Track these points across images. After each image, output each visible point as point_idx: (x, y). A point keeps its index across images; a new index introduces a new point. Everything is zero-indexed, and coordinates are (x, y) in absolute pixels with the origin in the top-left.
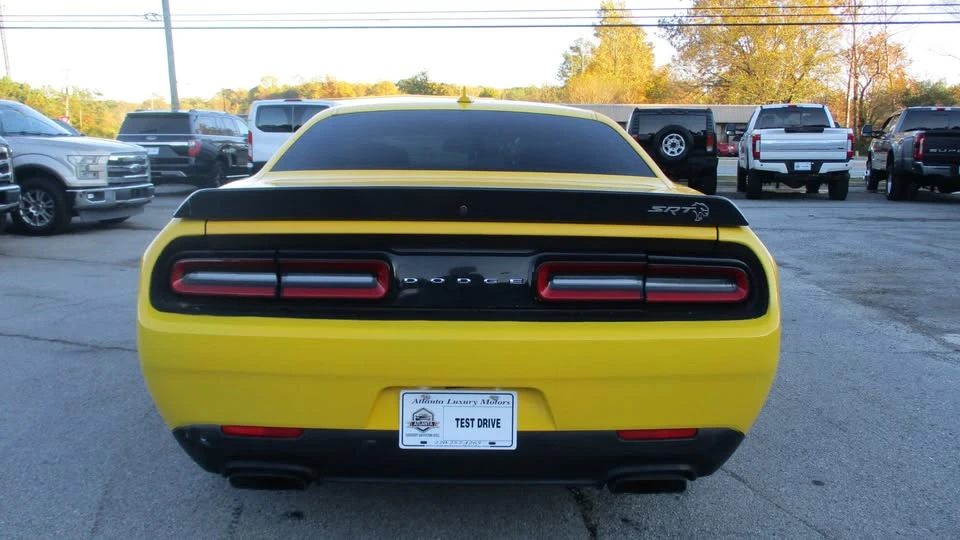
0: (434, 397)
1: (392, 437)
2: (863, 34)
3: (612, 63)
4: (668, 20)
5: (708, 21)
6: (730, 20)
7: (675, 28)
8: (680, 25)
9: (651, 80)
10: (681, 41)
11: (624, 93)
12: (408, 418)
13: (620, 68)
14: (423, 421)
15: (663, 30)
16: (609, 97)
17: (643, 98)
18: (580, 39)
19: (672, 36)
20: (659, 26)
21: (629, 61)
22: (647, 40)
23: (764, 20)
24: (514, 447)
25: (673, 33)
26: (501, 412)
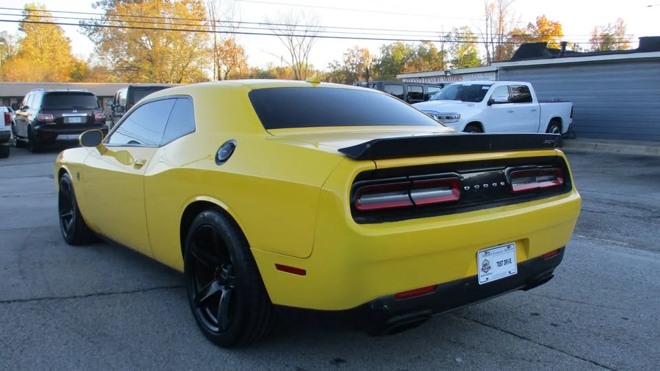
0: (489, 252)
1: (476, 278)
2: (221, 39)
3: (39, 51)
4: (87, 22)
5: (118, 24)
6: (135, 25)
7: (93, 27)
8: (97, 26)
9: (73, 64)
10: (98, 37)
11: (52, 74)
12: (481, 267)
13: (46, 55)
14: (486, 267)
15: (84, 30)
16: (40, 78)
17: (68, 78)
18: (5, 32)
19: (91, 34)
20: (80, 25)
21: (54, 51)
22: (66, 35)
23: (156, 26)
24: (516, 273)
25: (91, 31)
26: (511, 253)
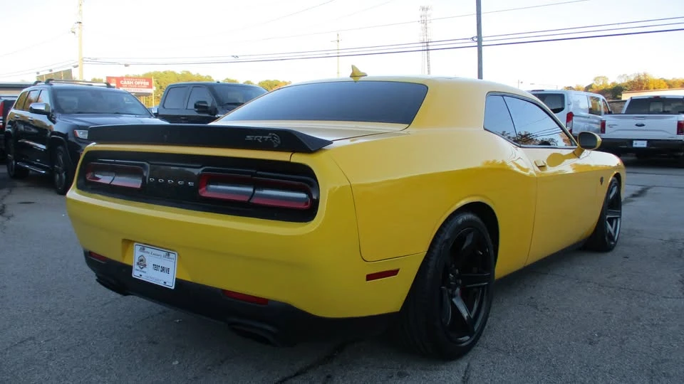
0: (147, 249)
1: (130, 268)
12: (137, 261)
14: (142, 263)
24: (173, 288)
26: (171, 263)
